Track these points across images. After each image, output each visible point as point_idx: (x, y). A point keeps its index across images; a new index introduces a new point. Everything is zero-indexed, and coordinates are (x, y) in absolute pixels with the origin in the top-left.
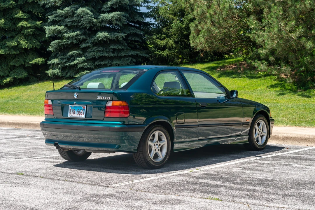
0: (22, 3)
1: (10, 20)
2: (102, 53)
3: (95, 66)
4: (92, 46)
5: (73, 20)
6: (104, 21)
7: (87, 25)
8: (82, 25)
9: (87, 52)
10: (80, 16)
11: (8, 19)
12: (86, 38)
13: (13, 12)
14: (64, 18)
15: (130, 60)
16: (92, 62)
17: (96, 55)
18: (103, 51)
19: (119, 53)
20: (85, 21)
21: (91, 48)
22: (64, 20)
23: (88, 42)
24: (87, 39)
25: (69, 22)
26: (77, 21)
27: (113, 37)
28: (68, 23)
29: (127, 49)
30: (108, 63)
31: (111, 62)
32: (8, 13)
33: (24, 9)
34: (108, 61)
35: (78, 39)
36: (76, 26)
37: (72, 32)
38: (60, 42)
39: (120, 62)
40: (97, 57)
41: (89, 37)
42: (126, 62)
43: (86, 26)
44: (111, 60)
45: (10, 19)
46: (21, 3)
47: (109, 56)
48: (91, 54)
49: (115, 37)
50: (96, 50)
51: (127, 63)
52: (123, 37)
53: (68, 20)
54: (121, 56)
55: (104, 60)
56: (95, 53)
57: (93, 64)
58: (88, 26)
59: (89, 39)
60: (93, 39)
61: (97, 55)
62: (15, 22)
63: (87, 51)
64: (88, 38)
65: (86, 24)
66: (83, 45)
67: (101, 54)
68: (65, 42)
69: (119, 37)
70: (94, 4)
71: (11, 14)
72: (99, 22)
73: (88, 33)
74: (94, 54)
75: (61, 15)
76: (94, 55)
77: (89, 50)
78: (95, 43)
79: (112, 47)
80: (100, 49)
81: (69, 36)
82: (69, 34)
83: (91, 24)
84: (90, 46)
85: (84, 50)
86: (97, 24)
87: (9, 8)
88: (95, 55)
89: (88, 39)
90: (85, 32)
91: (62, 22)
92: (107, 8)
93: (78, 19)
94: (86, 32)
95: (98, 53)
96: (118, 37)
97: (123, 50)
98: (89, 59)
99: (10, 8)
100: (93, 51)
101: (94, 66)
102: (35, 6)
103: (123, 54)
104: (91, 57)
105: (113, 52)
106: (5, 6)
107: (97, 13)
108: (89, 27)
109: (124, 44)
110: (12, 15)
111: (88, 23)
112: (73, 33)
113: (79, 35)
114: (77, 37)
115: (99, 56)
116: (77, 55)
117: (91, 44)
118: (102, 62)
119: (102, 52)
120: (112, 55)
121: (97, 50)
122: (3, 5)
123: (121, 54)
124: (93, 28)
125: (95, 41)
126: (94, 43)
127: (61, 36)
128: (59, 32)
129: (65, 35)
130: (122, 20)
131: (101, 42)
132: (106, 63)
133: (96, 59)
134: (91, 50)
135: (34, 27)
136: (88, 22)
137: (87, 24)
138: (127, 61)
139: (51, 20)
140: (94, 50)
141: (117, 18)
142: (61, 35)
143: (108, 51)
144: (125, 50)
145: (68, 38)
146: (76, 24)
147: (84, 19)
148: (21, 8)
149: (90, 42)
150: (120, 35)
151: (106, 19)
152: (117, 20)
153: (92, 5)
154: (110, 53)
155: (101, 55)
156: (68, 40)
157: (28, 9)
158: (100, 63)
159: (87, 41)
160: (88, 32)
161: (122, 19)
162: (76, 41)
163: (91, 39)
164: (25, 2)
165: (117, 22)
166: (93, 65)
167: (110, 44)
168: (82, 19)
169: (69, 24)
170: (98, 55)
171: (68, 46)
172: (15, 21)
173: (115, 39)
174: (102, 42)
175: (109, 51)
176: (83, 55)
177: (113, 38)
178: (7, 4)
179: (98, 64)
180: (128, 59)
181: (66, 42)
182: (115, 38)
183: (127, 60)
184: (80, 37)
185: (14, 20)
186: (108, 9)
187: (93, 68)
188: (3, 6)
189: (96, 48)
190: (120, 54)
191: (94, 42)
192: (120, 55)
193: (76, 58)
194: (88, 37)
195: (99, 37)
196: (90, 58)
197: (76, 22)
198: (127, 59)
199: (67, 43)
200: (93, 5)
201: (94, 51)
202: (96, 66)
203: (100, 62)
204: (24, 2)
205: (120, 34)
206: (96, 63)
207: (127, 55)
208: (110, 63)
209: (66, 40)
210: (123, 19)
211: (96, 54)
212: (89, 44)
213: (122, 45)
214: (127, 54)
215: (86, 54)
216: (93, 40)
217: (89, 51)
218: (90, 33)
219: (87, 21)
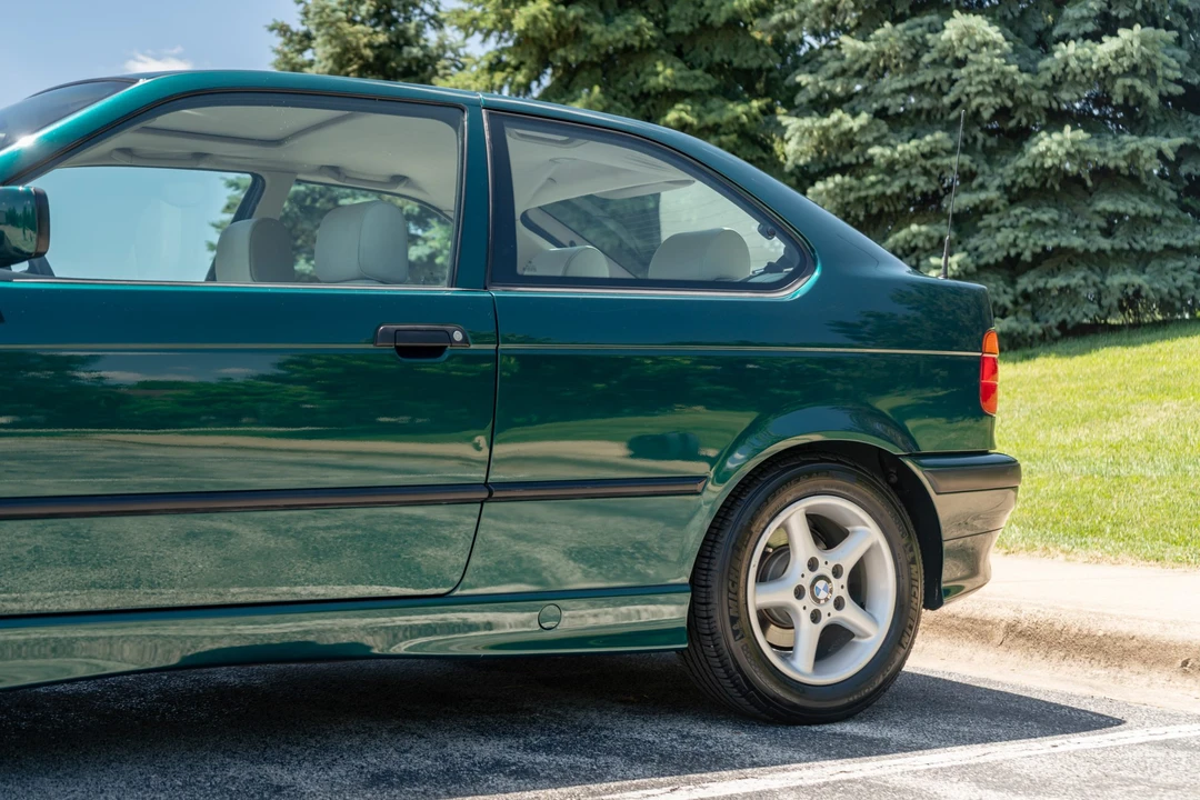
0: (687, 29)
1: (631, 101)
2: (1056, 236)
3: (1015, 295)
4: (1004, 205)
5: (914, 83)
6: (1070, 78)
7: (986, 101)
8: (956, 104)
9: (978, 231)
10: (948, 61)
11: (622, 98)
12: (974, 167)
13: (644, 67)
14: (870, 80)
15: (1192, 270)
16: (1003, 279)
17: (1022, 244)
18: (1056, 224)
19: (1138, 237)
20: (978, 79)
21: (997, 210)
22: (869, 90)
23: (982, 187)
24: (980, 170)
25: (895, 92)
26: (934, 89)
27: (1111, 154)
28: (888, 101)
29: (1177, 220)
30: (1082, 282)
31: (1098, 279)
32: (625, 74)
33: (691, 55)
34: (1082, 274)
35: (934, 171)
36: (929, 112)
37: (909, 141)
38: (851, 189)
39: (1146, 277)
40: (1027, 256)
41: (990, 161)
42: (1174, 280)
43: (981, 105)
44: (1097, 269)
45: (632, 97)
46: (680, 29)
47: (1087, 251)
48: (996, 240)
49: (1126, 152)
50: (1023, 222)
51: (1179, 283)
52: (1160, 155)
53: (890, 83)
54: (1149, 248)
55: (1059, 269)
56: (1021, 235)
57: (1009, 290)
58: (988, 105)
59: (991, 169)
60: (1008, 167)
61: (1031, 241)
62: (652, 110)
63: (980, 224)
64: (986, 168)
65: (978, 94)
66: (962, 201)
67: (1050, 238)
68: (873, 185)
69: (1146, 154)
70: (1012, 13)
71: (637, 75)
72: (1045, 87)
73: (984, 146)
74: (1016, 238)
75: (856, 67)
76: (1014, 244)
77: (991, 220)
78: (1020, 189)
79: (1106, 204)
80: (1045, 217)
81: (897, 155)
82: (894, 147)
83: (1005, 96)
84: (992, 202)
85: (966, 222)
86: (1034, 97)
87: (628, 49)
88: (1018, 242)
89: (983, 173)
90: (970, 141)
91: (863, 100)
92: (1084, 19)
93: (937, 77)
94: (975, 139)
95: (1033, 235)
96: (1135, 154)
97: (1156, 220)
98: (987, 266)
99: (633, 46)
100: (1007, 224)
101: (1011, 298)
102: (741, 43)
103: (1160, 240)
104: (1000, 255)
105: (1107, 233)
106: (610, 38)
107: (1031, 51)
108: (992, 111)
109: (1164, 193)
110: (641, 80)
111: (990, 89)
112: (914, 143)
113: (944, 154)
114: (933, 161)
115: (1039, 250)
116: (928, 246)
117: (998, 193)
118: (1054, 276)
119: (1055, 228)
120: (1106, 244)
121: (1029, 223)
122: (601, 34)
123: (1149, 239)
124: (1013, 118)
125: (1020, 180)
126: (1015, 190)
127: (854, 161)
128: (848, 140)
129: (875, 151)
130: (1159, 73)
131: (1048, 185)
132: (1073, 282)
133: (1025, 261)
134: (1001, 223)
135: (732, 128)
136: (990, 83)
137: (982, 93)
138: (1177, 274)
139: (813, 95)
140: (1013, 219)
141: (1137, 59)
142: (857, 158)
143: (1082, 225)
144: (1168, 223)
145: (891, 168)
146: (926, 103)
147: (969, 73)
148: (679, 49)
149: (997, 182)
150: (1149, 146)
151: (1079, 70)
152: (1134, 70)
153: (1004, 17)
154: (1091, 237)
155: (1050, 245)
156: (887, 179)
157: (712, 54)
158: (1041, 283)
159: (979, 180)
160: (985, 140)
161: (1160, 64)
162: (925, 178)
163: (1000, 170)
164: (697, 25)
165: (1138, 83)
166: (1005, 292)
167: (1096, 189)
168: (963, 71)
169: (896, 105)
170: (1035, 244)
171: (886, 209)
172: (653, 106)
173: (1123, 164)
174: (1053, 186)
175: (1088, 227)
176: (960, 247)
177: (1116, 157)
178: (618, 28)
179: (1030, 289)
180: (1184, 267)
181: (880, 188)
182: (1125, 158)
183: (1175, 270)
184: (946, 161)
185: (650, 102)
186: (1090, 27)
187: (1010, 305)
188: (602, 40)
189: (1023, 209)
190: (1144, 239)
191: (1014, 183)
192: (1144, 244)
193: (927, 258)
194: (982, 162)
195: (1042, 155)
196: (992, 261)
197: (928, 93)
198: (1181, 264)
199: (884, 194)
200: (1010, 16)
201: (1013, 226)
202: (1021, 300)
203: (1041, 277)
204: (692, 24)
205: (1150, 140)
206: (1025, 283)
207: (1179, 244)
208: (1090, 282)
209: (880, 176)
210: (1166, 65)
211: (1027, 238)
212: (992, 194)
213: (1150, 199)
214: (1178, 238)
215: (973, 242)
216: (1012, 172)
217: (989, 226)
218: (995, 144)
219: (986, 78)
